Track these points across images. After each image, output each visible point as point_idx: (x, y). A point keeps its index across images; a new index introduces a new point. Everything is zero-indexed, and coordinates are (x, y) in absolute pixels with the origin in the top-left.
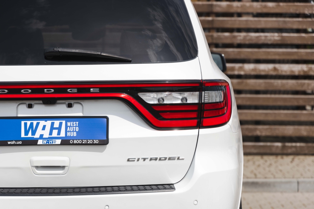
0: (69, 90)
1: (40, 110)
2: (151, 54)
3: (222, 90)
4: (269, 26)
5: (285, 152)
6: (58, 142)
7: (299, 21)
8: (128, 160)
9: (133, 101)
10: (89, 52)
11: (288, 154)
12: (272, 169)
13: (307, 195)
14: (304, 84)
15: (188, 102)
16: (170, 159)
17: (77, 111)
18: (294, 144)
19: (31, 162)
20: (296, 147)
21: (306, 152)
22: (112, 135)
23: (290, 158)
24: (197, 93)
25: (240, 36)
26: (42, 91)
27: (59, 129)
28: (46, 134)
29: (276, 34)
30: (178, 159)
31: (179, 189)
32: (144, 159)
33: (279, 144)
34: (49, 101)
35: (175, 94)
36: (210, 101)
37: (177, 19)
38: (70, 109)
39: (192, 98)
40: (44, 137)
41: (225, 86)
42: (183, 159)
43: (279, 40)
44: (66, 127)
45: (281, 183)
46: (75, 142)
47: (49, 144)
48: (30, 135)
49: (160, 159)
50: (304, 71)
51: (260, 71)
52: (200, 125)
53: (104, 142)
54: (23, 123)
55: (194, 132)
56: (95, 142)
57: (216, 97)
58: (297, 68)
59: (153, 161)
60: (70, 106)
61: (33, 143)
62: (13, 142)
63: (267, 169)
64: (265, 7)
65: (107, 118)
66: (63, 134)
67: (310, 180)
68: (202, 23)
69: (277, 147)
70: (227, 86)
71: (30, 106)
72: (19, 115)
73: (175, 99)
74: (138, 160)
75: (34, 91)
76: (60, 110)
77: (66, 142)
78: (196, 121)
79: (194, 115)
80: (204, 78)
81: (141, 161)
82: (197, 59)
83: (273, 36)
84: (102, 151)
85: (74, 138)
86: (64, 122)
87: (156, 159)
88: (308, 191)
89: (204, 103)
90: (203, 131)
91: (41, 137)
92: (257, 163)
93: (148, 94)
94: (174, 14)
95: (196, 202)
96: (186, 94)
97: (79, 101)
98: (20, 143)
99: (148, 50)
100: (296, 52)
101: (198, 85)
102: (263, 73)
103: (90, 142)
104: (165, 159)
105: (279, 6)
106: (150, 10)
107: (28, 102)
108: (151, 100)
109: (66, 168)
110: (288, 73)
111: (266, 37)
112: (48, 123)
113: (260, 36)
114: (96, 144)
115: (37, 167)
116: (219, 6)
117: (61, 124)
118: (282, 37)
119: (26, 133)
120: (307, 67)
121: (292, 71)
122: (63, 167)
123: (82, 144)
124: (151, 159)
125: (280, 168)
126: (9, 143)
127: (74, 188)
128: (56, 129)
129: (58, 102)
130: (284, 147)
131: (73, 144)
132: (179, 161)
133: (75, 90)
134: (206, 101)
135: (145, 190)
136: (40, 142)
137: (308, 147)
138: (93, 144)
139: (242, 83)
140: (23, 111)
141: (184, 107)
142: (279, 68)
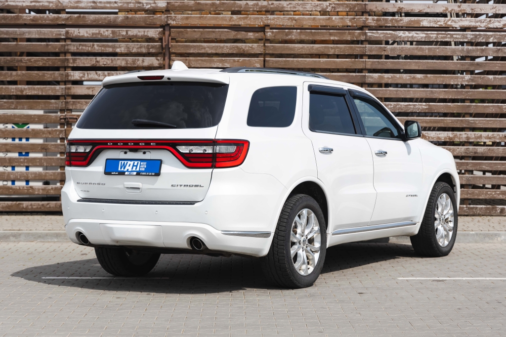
0: (140, 144)
1: (131, 155)
6: (135, 173)
8: (172, 186)
9: (174, 151)
15: (207, 152)
16: (195, 186)
17: (147, 156)
19: (124, 185)
22: (162, 171)
24: (212, 147)
26: (127, 144)
27: (137, 166)
30: (200, 186)
34: (134, 150)
35: (199, 147)
38: (144, 155)
39: (209, 150)
42: (203, 186)
47: (130, 174)
49: (190, 186)
53: (158, 174)
55: (210, 170)
60: (144, 153)
61: (122, 173)
62: (114, 173)
71: (126, 153)
72: (120, 158)
73: (199, 150)
75: (124, 144)
76: (139, 155)
77: (138, 174)
78: (211, 164)
79: (210, 160)
81: (179, 186)
84: (156, 179)
85: (143, 172)
86: (139, 162)
87: (187, 186)
90: (215, 170)
95: (206, 212)
96: (206, 147)
98: (117, 173)
101: (212, 142)
103: (150, 174)
104: (193, 186)
108: (184, 150)
109: (140, 189)
112: (132, 163)
114: (153, 175)
115: (127, 188)
117: (138, 163)
123: (146, 175)
124: (185, 186)
126: (112, 173)
127: (145, 201)
129: (139, 150)
131: (142, 175)
134: (217, 152)
136: (126, 173)
138: (151, 175)
140: (122, 155)
141: (204, 155)
142: (426, 135)
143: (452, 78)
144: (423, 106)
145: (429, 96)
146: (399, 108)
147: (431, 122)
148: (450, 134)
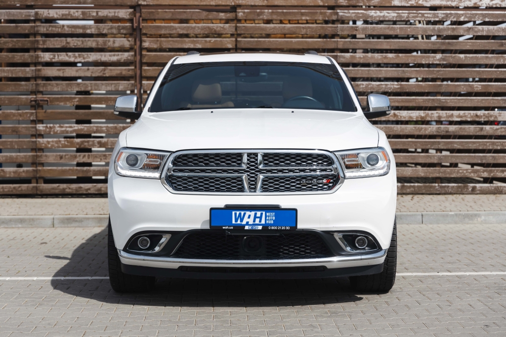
4: (389, 75)
5: (405, 192)
7: (416, 71)
11: (406, 194)
13: (431, 226)
14: (422, 128)
18: (412, 184)
20: (414, 187)
21: (424, 191)
23: (410, 197)
25: (363, 85)
29: (396, 83)
43: (398, 88)
45: (407, 215)
50: (422, 117)
58: (415, 115)
64: (386, 57)
67: (433, 213)
83: (393, 85)
88: (431, 224)
100: (413, 99)
105: (398, 56)
111: (386, 85)
113: (382, 85)
116: (344, 57)
118: (401, 85)
120: (424, 113)
121: (411, 117)
125: (403, 204)
137: (425, 187)
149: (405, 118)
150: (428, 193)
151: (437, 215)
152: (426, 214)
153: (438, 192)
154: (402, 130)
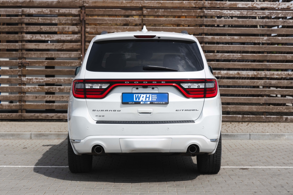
0: (153, 82)
1: (141, 90)
2: (180, 67)
3: (213, 83)
4: (235, 49)
5: (244, 120)
6: (149, 103)
7: (252, 47)
8: (176, 110)
9: (178, 87)
10: (161, 67)
11: (245, 122)
12: (236, 128)
13: (254, 141)
14: (255, 82)
15: (200, 87)
16: (193, 110)
17: (156, 91)
19: (138, 111)
20: (250, 117)
22: (170, 100)
24: (204, 84)
25: (219, 55)
26: (142, 82)
27: (149, 98)
28: (144, 100)
30: (196, 110)
31: (197, 122)
32: (183, 110)
33: (241, 116)
34: (145, 87)
35: (195, 84)
36: (209, 87)
37: (193, 51)
38: (153, 90)
39: (202, 86)
40: (143, 101)
41: (215, 81)
42: (198, 110)
43: (241, 57)
44: (152, 97)
45: (241, 135)
46: (156, 103)
47: (145, 104)
48: (137, 100)
49: (189, 110)
50: (255, 75)
51: (230, 74)
52: (205, 97)
53: (167, 103)
54: (135, 95)
55: (202, 99)
56: (164, 103)
57: (211, 85)
58: (251, 73)
59: (186, 111)
60: (153, 88)
61: (138, 103)
62: (131, 103)
63: (234, 128)
64: (233, 39)
65: (168, 94)
66: (150, 100)
67: (257, 133)
68: (206, 56)
69: (239, 117)
70: (216, 81)
71: (137, 89)
72: (133, 92)
73: (195, 86)
74: (180, 110)
75: (139, 82)
76: (149, 90)
77: (152, 103)
78: (203, 95)
79: (203, 93)
80: (207, 78)
81: (181, 111)
82: (204, 70)
83: (238, 55)
84: (166, 107)
85: (155, 101)
86: (151, 95)
87: (187, 110)
89: (207, 88)
90: (206, 99)
91: (142, 101)
92: (228, 126)
93: (184, 84)
94: (192, 49)
95: (203, 128)
96: (199, 84)
97: (157, 87)
98: (134, 103)
99: (178, 65)
101: (204, 81)
102: (232, 76)
103: (161, 103)
104: (191, 110)
105: (241, 38)
106: (179, 48)
107: (136, 87)
108: (185, 86)
109: (151, 113)
110: (246, 76)
111: (233, 55)
112: (145, 95)
115: (140, 113)
116: (207, 38)
117: (150, 96)
118: (242, 55)
119: (136, 99)
121: (248, 75)
122: (150, 113)
123: (158, 104)
124: (185, 110)
125: (241, 128)
126: (129, 103)
127: (154, 121)
128: (148, 97)
129: (148, 87)
130: (243, 117)
132: (196, 111)
133: (156, 82)
134: (207, 87)
135: (183, 122)
136: (142, 103)
139: (220, 81)
140: (134, 90)
141: (199, 89)
142: (241, 73)
143: (256, 39)
144: (238, 56)
145: (242, 50)
146: (224, 57)
147: (243, 65)
148: (255, 73)
149: (244, 75)
150: (258, 121)
151: (259, 135)
152: (252, 134)
153: (264, 121)
154: (243, 83)
